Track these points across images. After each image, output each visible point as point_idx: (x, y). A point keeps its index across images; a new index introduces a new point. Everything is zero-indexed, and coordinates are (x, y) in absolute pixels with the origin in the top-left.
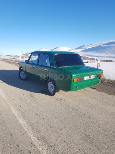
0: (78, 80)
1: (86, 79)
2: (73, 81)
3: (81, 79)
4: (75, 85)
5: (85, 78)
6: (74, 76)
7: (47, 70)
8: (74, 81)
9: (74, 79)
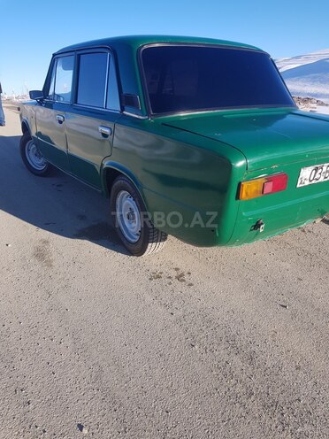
0: (269, 187)
1: (307, 183)
2: (238, 197)
3: (281, 182)
4: (249, 216)
5: (306, 175)
6: (240, 164)
7: (107, 131)
8: (243, 195)
9: (245, 186)
